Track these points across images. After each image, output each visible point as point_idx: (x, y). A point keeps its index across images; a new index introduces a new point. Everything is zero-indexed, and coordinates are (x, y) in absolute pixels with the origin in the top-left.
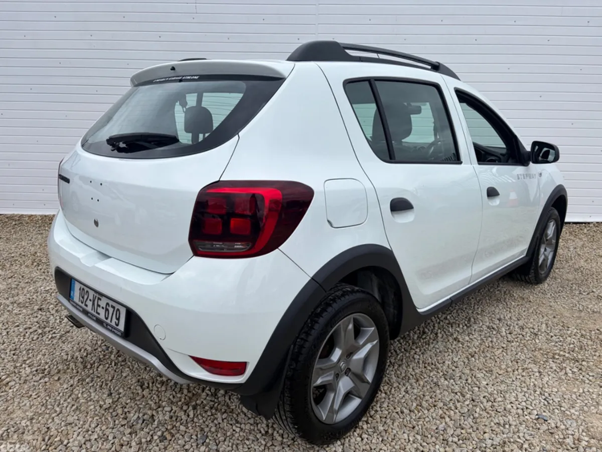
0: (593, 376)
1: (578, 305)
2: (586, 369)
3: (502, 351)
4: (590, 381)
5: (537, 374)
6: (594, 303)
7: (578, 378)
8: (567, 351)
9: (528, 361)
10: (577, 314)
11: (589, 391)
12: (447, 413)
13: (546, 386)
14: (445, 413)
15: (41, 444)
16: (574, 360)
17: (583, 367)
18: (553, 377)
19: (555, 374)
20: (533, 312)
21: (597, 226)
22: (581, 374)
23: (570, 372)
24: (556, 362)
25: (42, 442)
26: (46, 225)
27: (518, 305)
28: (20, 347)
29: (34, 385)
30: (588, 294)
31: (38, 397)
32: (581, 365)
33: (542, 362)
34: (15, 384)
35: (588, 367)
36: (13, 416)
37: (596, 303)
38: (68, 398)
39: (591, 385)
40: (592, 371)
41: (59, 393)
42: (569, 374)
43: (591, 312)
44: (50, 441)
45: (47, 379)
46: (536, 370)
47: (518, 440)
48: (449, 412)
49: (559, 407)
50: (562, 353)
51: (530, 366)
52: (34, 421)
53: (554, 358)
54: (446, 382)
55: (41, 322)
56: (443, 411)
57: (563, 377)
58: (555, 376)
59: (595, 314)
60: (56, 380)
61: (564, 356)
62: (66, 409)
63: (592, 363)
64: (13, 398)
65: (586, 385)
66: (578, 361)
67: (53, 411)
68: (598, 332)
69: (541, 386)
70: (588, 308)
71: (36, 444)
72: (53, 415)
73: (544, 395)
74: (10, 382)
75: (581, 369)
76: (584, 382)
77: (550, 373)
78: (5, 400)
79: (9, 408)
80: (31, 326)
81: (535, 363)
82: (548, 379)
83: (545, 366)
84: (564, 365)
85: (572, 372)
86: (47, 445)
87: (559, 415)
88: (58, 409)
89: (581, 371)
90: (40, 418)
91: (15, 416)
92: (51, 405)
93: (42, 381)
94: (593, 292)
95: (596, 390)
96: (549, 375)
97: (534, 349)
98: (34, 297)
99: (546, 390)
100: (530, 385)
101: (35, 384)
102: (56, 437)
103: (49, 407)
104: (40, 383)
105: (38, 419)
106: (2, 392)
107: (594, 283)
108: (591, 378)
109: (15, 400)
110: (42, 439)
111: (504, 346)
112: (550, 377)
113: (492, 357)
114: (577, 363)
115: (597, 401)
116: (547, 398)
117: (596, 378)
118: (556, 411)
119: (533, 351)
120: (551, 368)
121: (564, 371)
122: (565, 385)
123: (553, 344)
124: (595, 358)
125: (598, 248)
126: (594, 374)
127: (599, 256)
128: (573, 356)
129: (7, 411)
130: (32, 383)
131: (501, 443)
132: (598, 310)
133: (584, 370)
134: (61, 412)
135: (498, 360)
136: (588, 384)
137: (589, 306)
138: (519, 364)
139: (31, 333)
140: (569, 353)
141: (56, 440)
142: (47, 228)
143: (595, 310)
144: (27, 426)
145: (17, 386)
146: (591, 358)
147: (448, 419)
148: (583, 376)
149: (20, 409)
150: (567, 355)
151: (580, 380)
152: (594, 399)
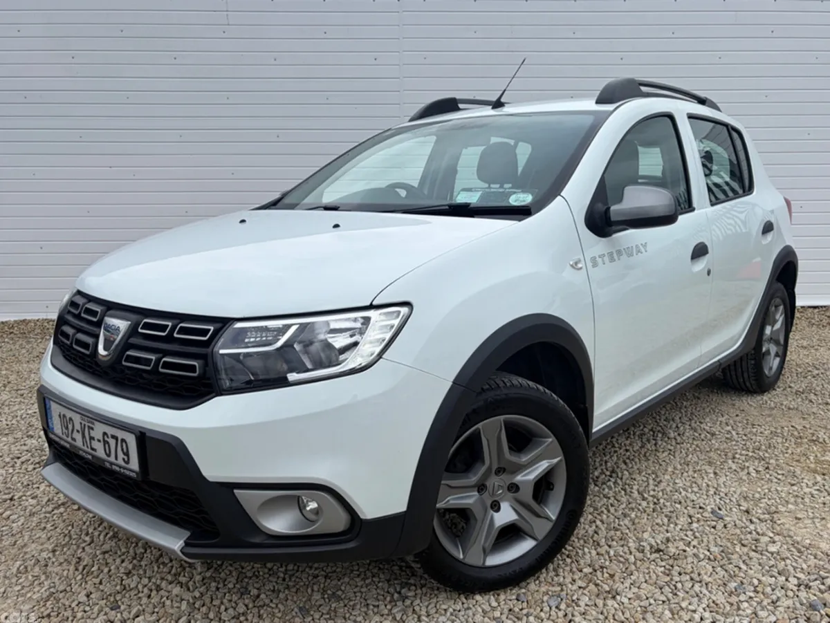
0: (783, 474)
1: (769, 402)
2: (775, 468)
3: (670, 454)
4: (779, 479)
5: (712, 475)
6: (790, 399)
7: (764, 477)
8: (751, 450)
9: (701, 463)
10: (767, 412)
11: (777, 490)
12: (599, 517)
13: (722, 486)
14: (596, 518)
15: (74, 574)
16: (759, 459)
17: (770, 466)
18: (732, 478)
19: (734, 474)
20: (710, 411)
21: (801, 312)
22: (768, 473)
23: (754, 471)
24: (737, 463)
25: (76, 572)
26: (5, 336)
27: (691, 405)
28: (11, 480)
29: (46, 517)
30: (784, 390)
31: (56, 528)
32: (768, 463)
33: (718, 463)
34: (18, 518)
35: (778, 465)
36: (27, 551)
37: (794, 399)
38: (99, 527)
39: (779, 484)
40: (782, 469)
41: (85, 523)
42: (752, 474)
43: (785, 409)
44: (85, 571)
45: (62, 510)
46: (711, 471)
47: (686, 538)
48: (601, 516)
49: (737, 507)
50: (744, 452)
51: (703, 467)
52: (57, 553)
53: (734, 458)
54: (597, 488)
55: (34, 450)
56: (593, 516)
57: (745, 478)
58: (734, 476)
59: (791, 411)
60: (76, 510)
61: (747, 455)
62: (99, 538)
63: (782, 461)
64: (21, 532)
65: (773, 484)
66: (763, 460)
67: (81, 541)
68: (792, 428)
69: (716, 486)
70: (782, 404)
71: (67, 574)
72: (83, 545)
73: (719, 495)
74: (11, 515)
75: (767, 468)
76: (772, 482)
77: (728, 473)
78: (10, 534)
79: (18, 543)
80: (19, 455)
81: (710, 464)
82: (725, 480)
83: (722, 467)
84: (747, 464)
85: (757, 471)
86: (83, 575)
87: (738, 514)
88: (87, 539)
89: (767, 471)
90: (65, 549)
91: (29, 550)
92: (77, 534)
93: (55, 511)
94: (790, 387)
95: (785, 489)
96: (726, 476)
97: (708, 449)
98: (14, 422)
99: (723, 490)
100: (702, 485)
101: (48, 515)
102: (93, 566)
103: (74, 537)
104: (54, 514)
105: (63, 550)
106: (3, 527)
107: (792, 377)
108: (780, 477)
109: (23, 534)
110: (74, 569)
111: (672, 448)
112: (728, 478)
113: (656, 461)
114: (763, 462)
115: (787, 499)
116: (722, 497)
117: (786, 477)
118: (734, 509)
119: (707, 451)
120: (731, 468)
121: (746, 471)
122: (747, 485)
123: (734, 443)
124: (786, 455)
125: (802, 338)
126: (784, 472)
127: (802, 347)
128: (759, 454)
129: (16, 546)
130: (42, 516)
131: (664, 541)
132: (796, 406)
133: (772, 468)
134: (92, 542)
135: (663, 463)
136: (776, 483)
137: (785, 403)
138: (690, 467)
139: (23, 463)
140: (753, 452)
141: (93, 569)
142: (6, 340)
143: (792, 407)
144: (49, 558)
145: (22, 520)
146: (781, 455)
147: (598, 523)
148: (771, 476)
149: (33, 542)
150: (751, 454)
151: (766, 479)
152: (782, 498)
